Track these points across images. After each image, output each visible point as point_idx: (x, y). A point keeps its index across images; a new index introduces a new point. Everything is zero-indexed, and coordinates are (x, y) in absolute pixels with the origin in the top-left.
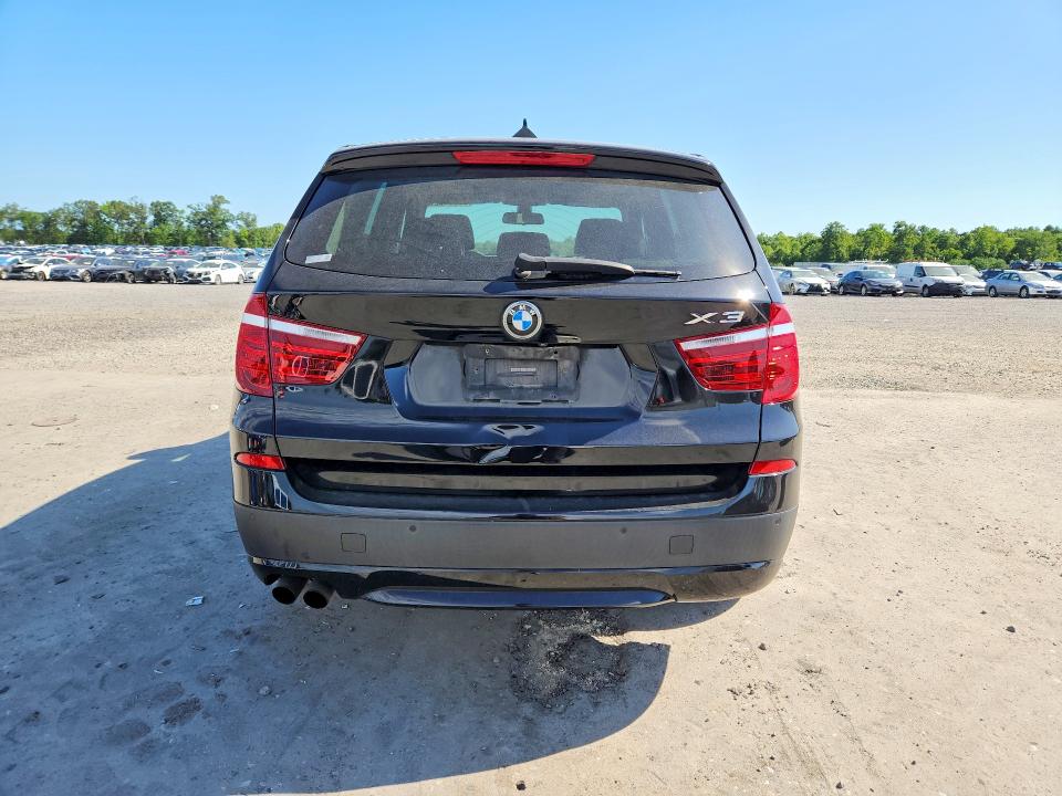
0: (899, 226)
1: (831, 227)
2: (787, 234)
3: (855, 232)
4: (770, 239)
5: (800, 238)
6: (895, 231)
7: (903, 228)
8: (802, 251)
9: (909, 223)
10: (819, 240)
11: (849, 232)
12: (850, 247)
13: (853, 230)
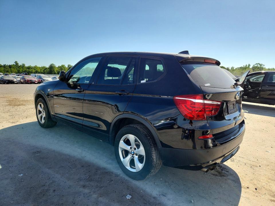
0: (69, 66)
1: (51, 65)
2: (38, 66)
3: (57, 67)
4: (33, 67)
5: (42, 67)
6: (68, 67)
7: (70, 66)
8: (44, 71)
9: (71, 65)
10: (48, 68)
11: (56, 66)
12: (57, 70)
13: (57, 66)
